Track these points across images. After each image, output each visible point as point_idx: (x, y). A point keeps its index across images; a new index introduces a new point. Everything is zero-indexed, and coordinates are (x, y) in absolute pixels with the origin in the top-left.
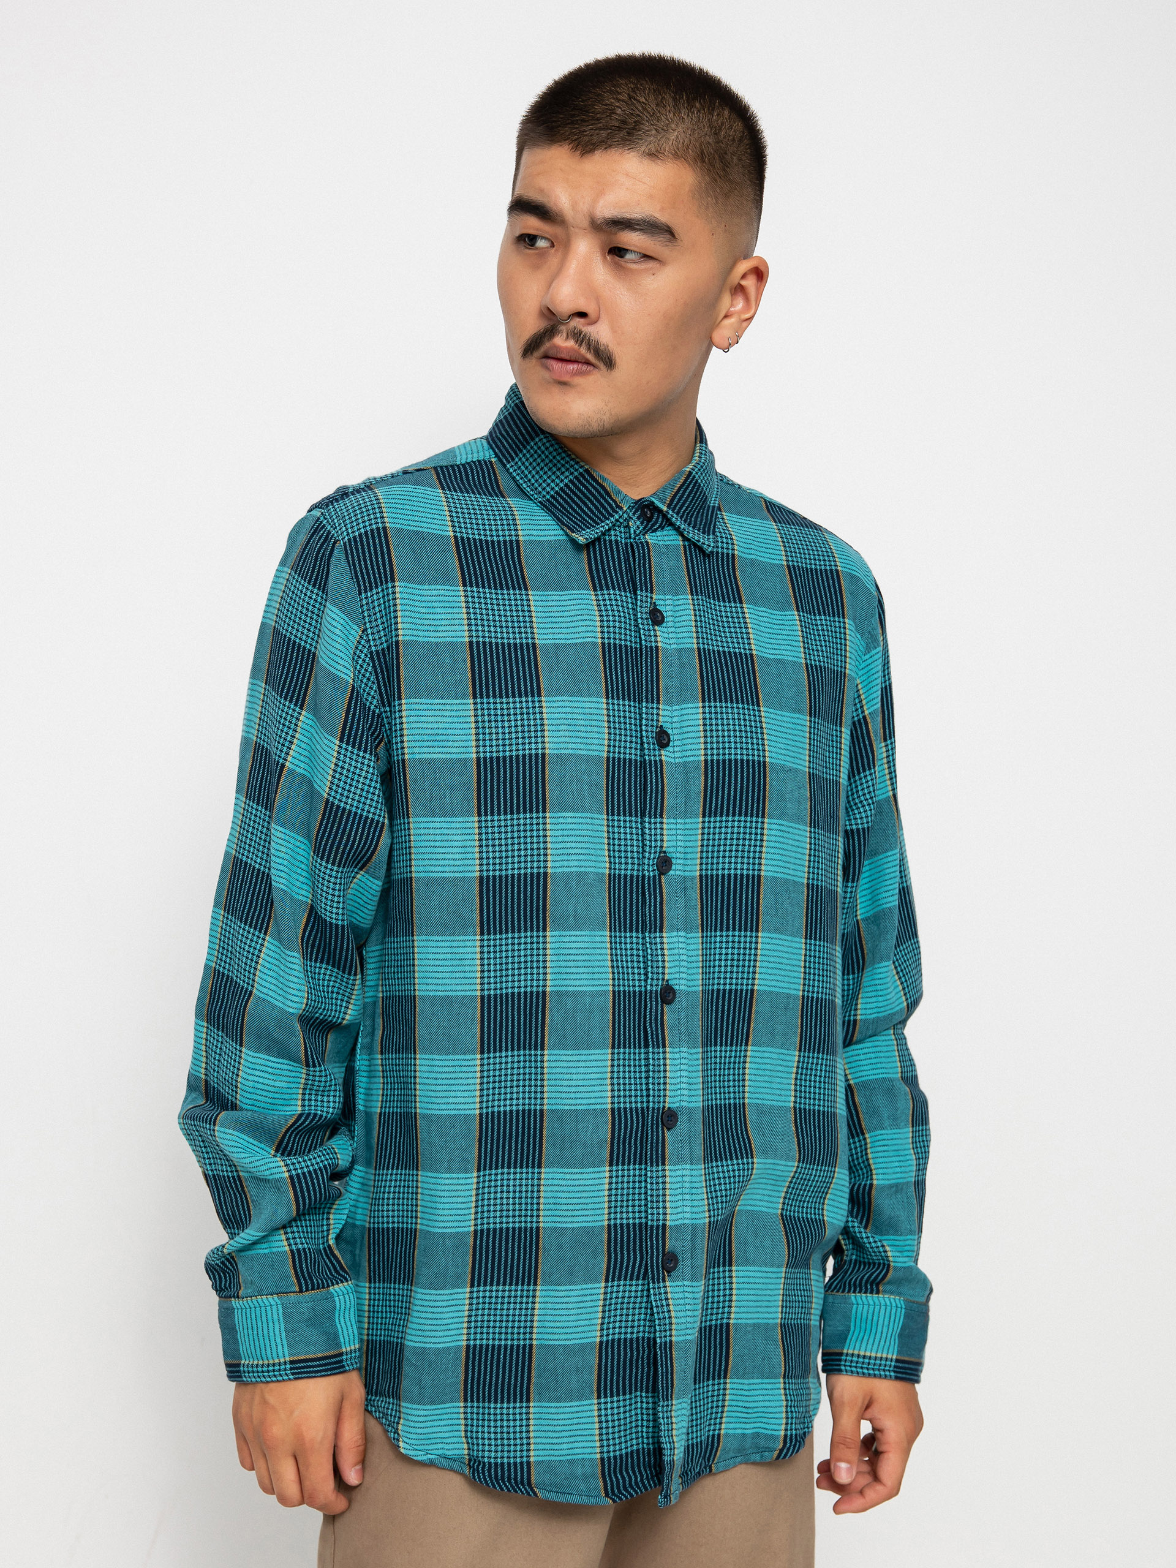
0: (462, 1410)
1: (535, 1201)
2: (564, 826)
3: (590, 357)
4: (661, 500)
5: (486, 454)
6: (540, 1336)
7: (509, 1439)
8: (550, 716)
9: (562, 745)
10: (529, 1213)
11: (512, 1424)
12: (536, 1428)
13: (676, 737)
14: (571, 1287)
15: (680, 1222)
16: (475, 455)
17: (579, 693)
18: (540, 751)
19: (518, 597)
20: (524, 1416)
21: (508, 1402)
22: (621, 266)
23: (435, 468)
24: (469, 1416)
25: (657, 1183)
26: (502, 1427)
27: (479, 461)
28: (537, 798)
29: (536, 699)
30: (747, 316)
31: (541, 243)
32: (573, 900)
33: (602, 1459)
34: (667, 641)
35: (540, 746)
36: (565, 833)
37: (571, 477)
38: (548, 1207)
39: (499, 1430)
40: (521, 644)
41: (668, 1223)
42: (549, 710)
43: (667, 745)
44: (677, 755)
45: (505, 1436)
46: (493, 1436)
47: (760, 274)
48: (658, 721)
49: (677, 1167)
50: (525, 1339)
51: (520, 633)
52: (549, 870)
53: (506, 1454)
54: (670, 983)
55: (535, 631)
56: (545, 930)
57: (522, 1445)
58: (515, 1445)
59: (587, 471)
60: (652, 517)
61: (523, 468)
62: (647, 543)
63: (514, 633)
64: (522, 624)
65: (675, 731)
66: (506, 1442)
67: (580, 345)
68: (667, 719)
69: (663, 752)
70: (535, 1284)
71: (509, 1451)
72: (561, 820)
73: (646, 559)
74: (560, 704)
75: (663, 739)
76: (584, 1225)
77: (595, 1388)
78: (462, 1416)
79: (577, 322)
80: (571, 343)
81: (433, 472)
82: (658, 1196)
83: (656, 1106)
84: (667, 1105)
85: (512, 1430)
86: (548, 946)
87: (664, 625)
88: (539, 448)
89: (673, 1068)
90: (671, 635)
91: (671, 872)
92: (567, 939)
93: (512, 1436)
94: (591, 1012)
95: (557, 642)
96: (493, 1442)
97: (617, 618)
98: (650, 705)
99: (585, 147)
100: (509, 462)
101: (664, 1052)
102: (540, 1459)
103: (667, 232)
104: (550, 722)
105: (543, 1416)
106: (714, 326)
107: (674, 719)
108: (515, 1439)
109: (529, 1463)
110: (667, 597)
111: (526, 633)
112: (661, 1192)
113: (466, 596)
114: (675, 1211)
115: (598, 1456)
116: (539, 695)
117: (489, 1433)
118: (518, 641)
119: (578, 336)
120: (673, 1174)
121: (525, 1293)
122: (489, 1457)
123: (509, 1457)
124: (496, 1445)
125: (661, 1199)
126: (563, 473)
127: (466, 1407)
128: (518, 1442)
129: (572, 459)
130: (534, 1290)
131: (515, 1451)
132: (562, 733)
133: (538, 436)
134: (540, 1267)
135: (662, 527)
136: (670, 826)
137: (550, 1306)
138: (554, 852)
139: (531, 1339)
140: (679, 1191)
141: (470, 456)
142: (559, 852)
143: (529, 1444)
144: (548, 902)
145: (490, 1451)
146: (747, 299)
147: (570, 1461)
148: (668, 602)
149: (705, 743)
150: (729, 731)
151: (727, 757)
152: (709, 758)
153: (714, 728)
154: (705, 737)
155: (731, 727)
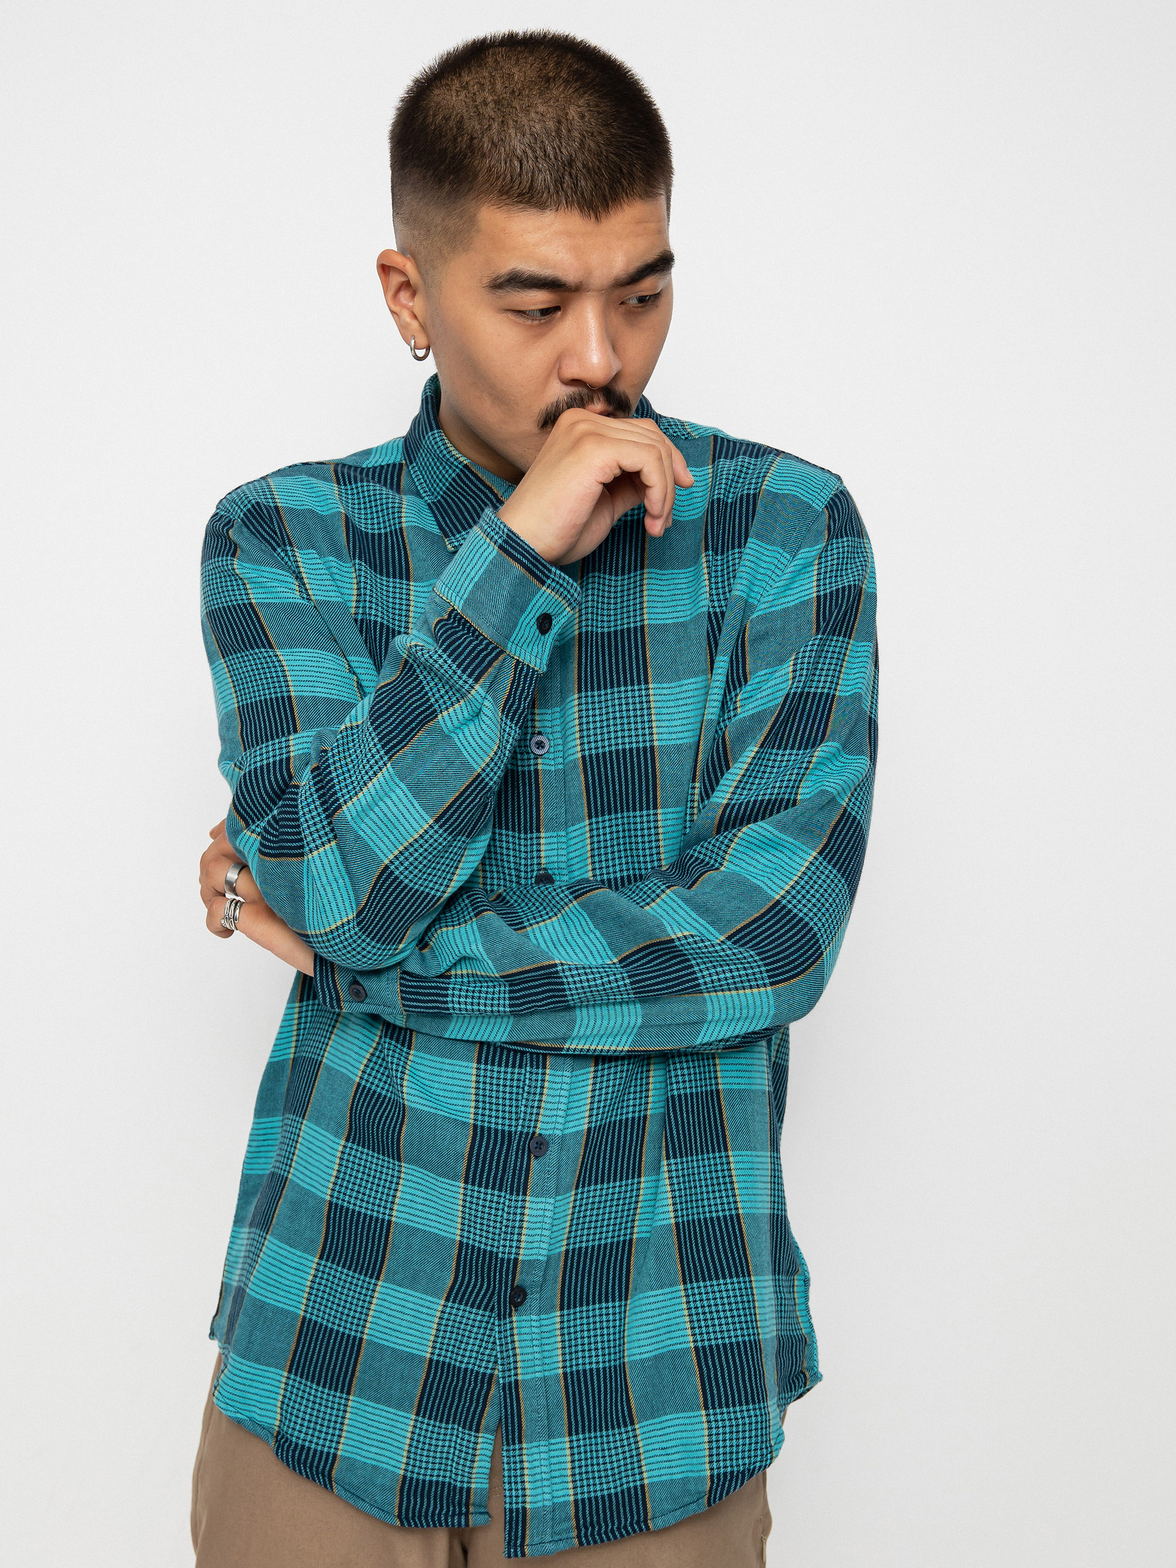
0: (284, 1380)
1: (392, 1192)
6: (372, 1332)
7: (322, 1425)
10: (383, 1203)
11: (329, 1411)
12: (351, 1422)
14: (411, 1292)
15: (534, 1257)
20: (342, 1407)
21: (330, 1389)
24: (289, 1388)
25: (515, 1214)
26: (319, 1411)
27: (389, 464)
33: (405, 1477)
37: (454, 474)
38: (403, 1202)
39: (315, 1413)
41: (520, 1258)
45: (320, 1421)
46: (307, 1417)
49: (540, 1199)
50: (356, 1331)
53: (315, 1440)
57: (333, 1435)
58: (327, 1433)
59: (466, 466)
61: (421, 468)
66: (318, 1427)
70: (378, 1278)
71: (319, 1438)
76: (436, 1231)
77: (416, 1404)
78: (283, 1386)
82: (514, 1227)
83: (525, 1130)
84: (538, 1131)
85: (327, 1417)
89: (552, 1092)
93: (326, 1423)
96: (306, 1423)
101: (544, 1074)
102: (347, 1455)
105: (360, 1412)
108: (328, 1427)
109: (335, 1455)
112: (517, 1224)
114: (530, 1246)
115: (402, 1472)
117: (305, 1413)
120: (534, 1206)
121: (366, 1285)
122: (298, 1438)
123: (317, 1444)
124: (308, 1428)
125: (516, 1230)
126: (447, 472)
127: (288, 1378)
128: (331, 1431)
130: (375, 1285)
131: (325, 1439)
134: (386, 1262)
136: (548, 840)
137: (386, 1304)
139: (362, 1333)
140: (539, 1225)
143: (340, 1436)
145: (300, 1432)
147: (374, 1467)
149: (581, 737)
150: (608, 720)
151: (607, 749)
152: (587, 753)
153: (591, 719)
154: (581, 731)
155: (611, 715)
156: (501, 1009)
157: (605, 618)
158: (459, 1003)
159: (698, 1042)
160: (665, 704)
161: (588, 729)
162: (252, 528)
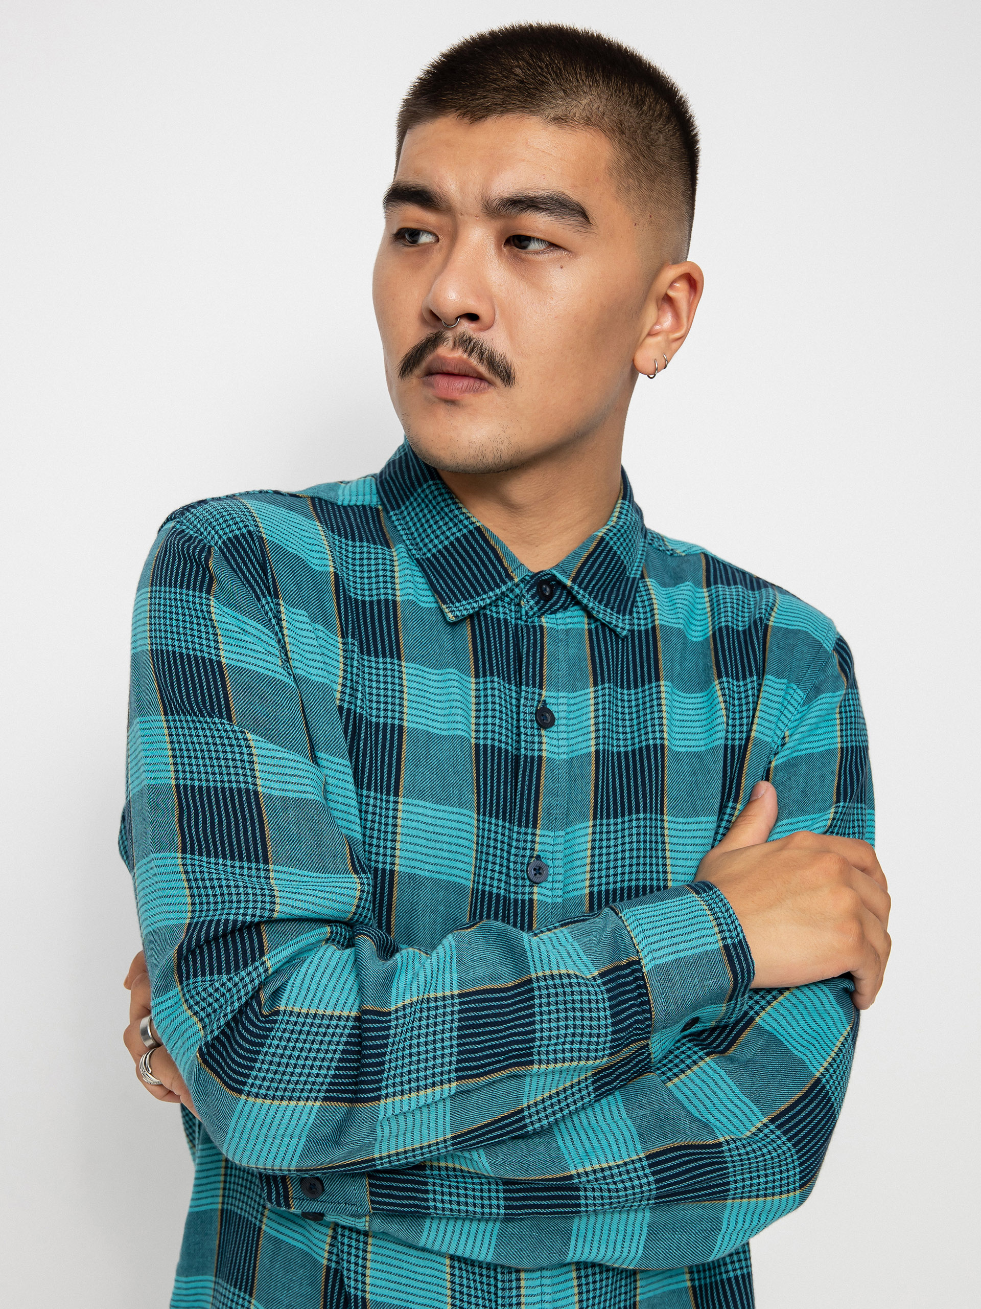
3: (483, 369)
4: (564, 572)
5: (371, 499)
8: (406, 823)
9: (416, 864)
16: (361, 498)
17: (446, 801)
18: (388, 867)
19: (389, 666)
22: (523, 260)
23: (313, 499)
27: (364, 506)
29: (392, 798)
30: (677, 335)
31: (425, 239)
34: (556, 750)
35: (388, 859)
37: (458, 534)
40: (385, 725)
42: (405, 815)
43: (544, 880)
44: (555, 893)
47: (693, 283)
51: (386, 710)
55: (405, 710)
59: (478, 528)
60: (552, 595)
61: (408, 519)
62: (541, 627)
63: (378, 709)
64: (390, 700)
65: (555, 860)
67: (470, 354)
68: (545, 848)
69: (535, 889)
73: (538, 646)
74: (421, 810)
75: (538, 872)
79: (466, 327)
80: (459, 354)
81: (309, 502)
87: (554, 728)
88: (426, 496)
90: (561, 742)
95: (430, 730)
97: (498, 714)
98: (523, 830)
100: (393, 509)
103: (581, 213)
104: (405, 831)
106: (637, 344)
110: (561, 694)
111: (393, 711)
116: (396, 794)
118: (382, 720)
119: (466, 343)
126: (449, 529)
132: (418, 848)
135: (564, 608)
141: (354, 498)
146: (677, 315)
148: (561, 701)
149: (592, 871)
150: (623, 851)
151: (619, 885)
152: (596, 889)
153: (604, 851)
154: (593, 863)
155: (627, 847)
156: (495, 1211)
157: (621, 736)
158: (443, 1202)
159: (711, 1259)
160: (681, 841)
161: (600, 863)
162: (233, 563)
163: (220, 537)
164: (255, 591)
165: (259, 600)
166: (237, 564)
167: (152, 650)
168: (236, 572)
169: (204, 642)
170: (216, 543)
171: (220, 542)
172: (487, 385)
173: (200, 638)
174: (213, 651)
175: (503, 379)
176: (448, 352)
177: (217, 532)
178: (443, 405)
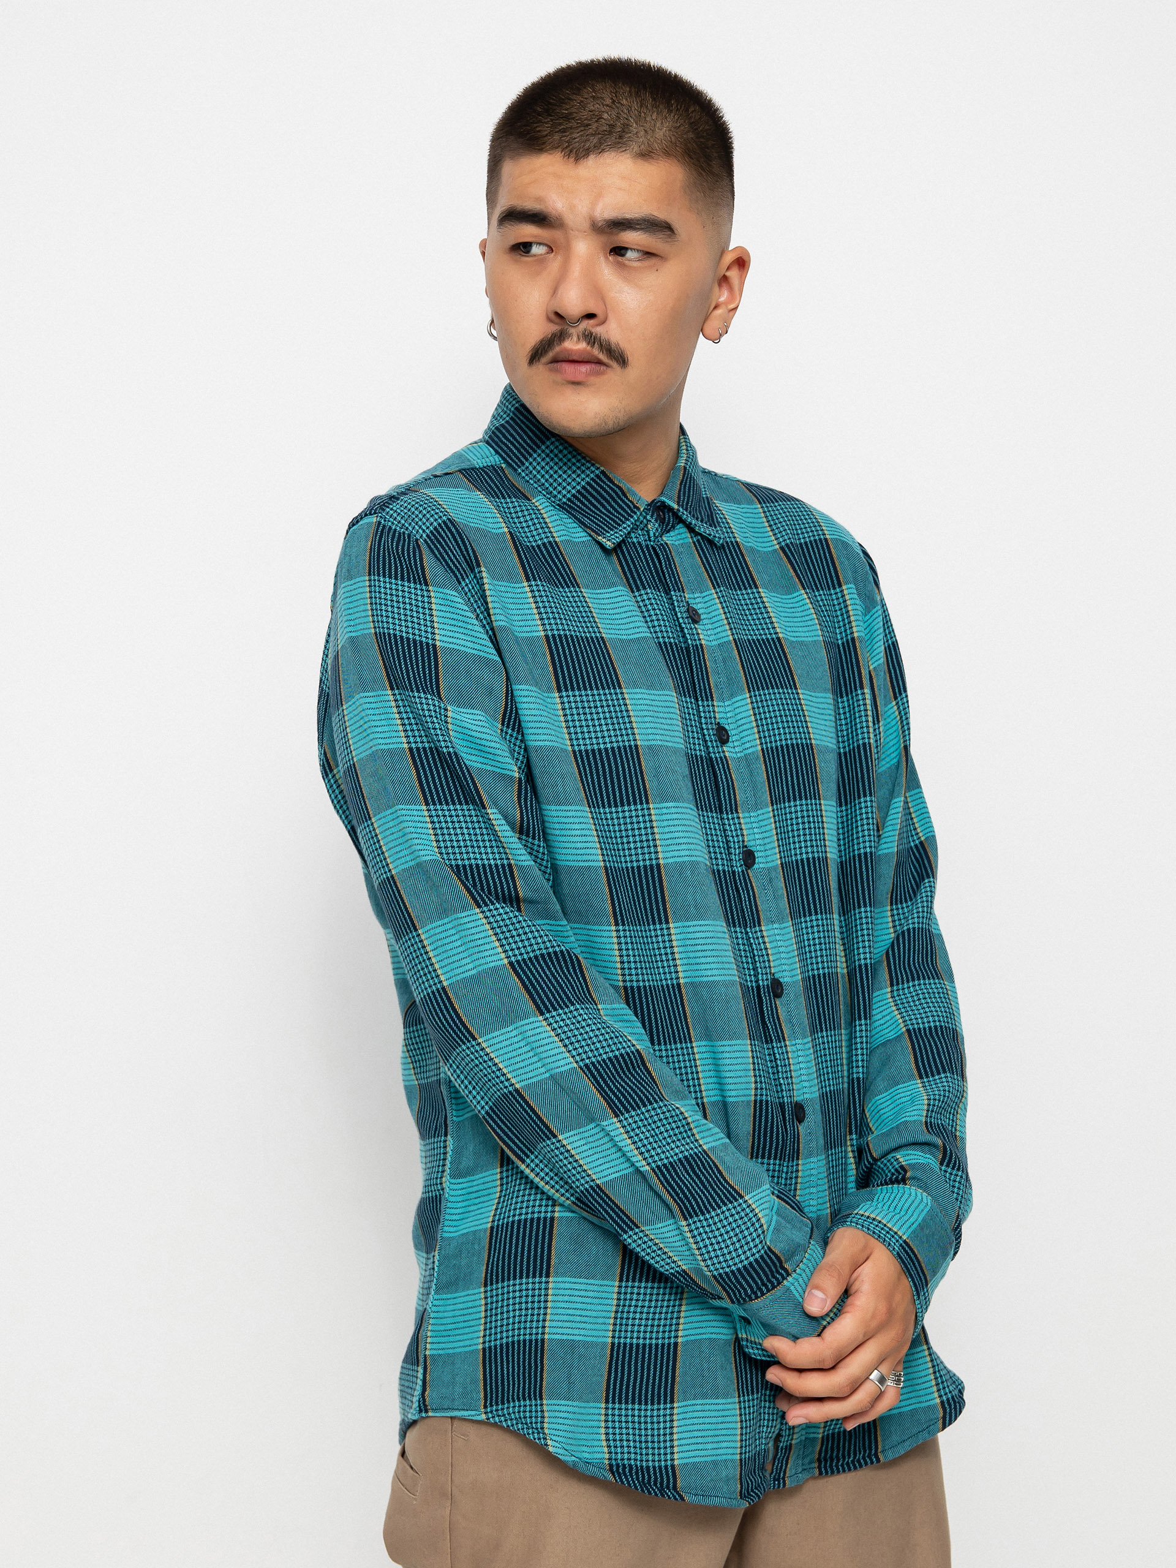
0: (603, 1412)
2: (669, 817)
3: (602, 357)
4: (669, 498)
5: (494, 459)
6: (686, 1332)
7: (653, 1442)
8: (634, 708)
9: (651, 737)
11: (656, 1425)
12: (680, 1429)
13: (733, 732)
16: (487, 459)
17: (651, 687)
18: (632, 743)
19: (574, 594)
20: (668, 1418)
21: (652, 1404)
22: (625, 264)
24: (610, 1417)
26: (646, 1429)
28: (639, 789)
29: (618, 691)
30: (732, 306)
31: (536, 250)
32: (691, 889)
33: (741, 1460)
34: (709, 638)
35: (631, 737)
36: (671, 823)
37: (588, 479)
39: (643, 1432)
40: (592, 637)
42: (630, 703)
43: (727, 741)
44: (737, 749)
45: (650, 1438)
46: (637, 1439)
47: (742, 262)
48: (715, 718)
49: (807, 1160)
50: (670, 1337)
51: (588, 628)
52: (661, 862)
54: (777, 976)
55: (599, 625)
56: (667, 922)
57: (666, 1448)
58: (659, 1448)
59: (603, 472)
60: (666, 517)
61: (535, 472)
62: (666, 544)
63: (582, 627)
64: (586, 619)
65: (732, 726)
67: (593, 346)
68: (722, 715)
69: (725, 749)
71: (653, 1455)
72: (665, 811)
73: (671, 560)
74: (640, 696)
75: (723, 736)
78: (603, 1418)
79: (587, 324)
80: (583, 345)
81: (460, 475)
83: (789, 1100)
84: (796, 1099)
85: (656, 1432)
86: (673, 937)
87: (702, 622)
88: (551, 451)
89: (795, 1061)
90: (710, 632)
91: (756, 866)
92: (691, 929)
93: (656, 1438)
94: (728, 1002)
98: (705, 703)
99: (577, 153)
100: (519, 467)
101: (786, 1046)
102: (684, 1461)
103: (665, 228)
104: (636, 713)
105: (688, 1415)
106: (706, 318)
107: (729, 715)
108: (659, 1442)
109: (673, 1466)
110: (697, 595)
111: (592, 627)
113: (532, 591)
115: (738, 1457)
116: (620, 687)
117: (634, 1435)
118: (588, 635)
119: (590, 338)
120: (804, 1167)
123: (654, 1461)
126: (578, 476)
127: (607, 1409)
128: (662, 1444)
129: (587, 462)
131: (659, 1454)
132: (648, 725)
133: (548, 439)
135: (675, 526)
136: (746, 819)
138: (664, 843)
139: (676, 1337)
140: (808, 1184)
141: (483, 460)
142: (669, 842)
143: (672, 1447)
144: (666, 894)
146: (731, 290)
147: (714, 1462)
148: (699, 600)
162: (437, 553)
163: (424, 531)
164: (456, 576)
165: (460, 583)
166: (440, 554)
167: (376, 633)
168: (439, 560)
169: (423, 628)
170: (421, 536)
171: (424, 535)
172: (605, 368)
173: (419, 624)
174: (430, 636)
175: (617, 360)
176: (574, 345)
177: (420, 527)
178: (571, 387)
